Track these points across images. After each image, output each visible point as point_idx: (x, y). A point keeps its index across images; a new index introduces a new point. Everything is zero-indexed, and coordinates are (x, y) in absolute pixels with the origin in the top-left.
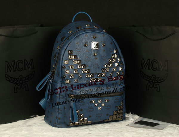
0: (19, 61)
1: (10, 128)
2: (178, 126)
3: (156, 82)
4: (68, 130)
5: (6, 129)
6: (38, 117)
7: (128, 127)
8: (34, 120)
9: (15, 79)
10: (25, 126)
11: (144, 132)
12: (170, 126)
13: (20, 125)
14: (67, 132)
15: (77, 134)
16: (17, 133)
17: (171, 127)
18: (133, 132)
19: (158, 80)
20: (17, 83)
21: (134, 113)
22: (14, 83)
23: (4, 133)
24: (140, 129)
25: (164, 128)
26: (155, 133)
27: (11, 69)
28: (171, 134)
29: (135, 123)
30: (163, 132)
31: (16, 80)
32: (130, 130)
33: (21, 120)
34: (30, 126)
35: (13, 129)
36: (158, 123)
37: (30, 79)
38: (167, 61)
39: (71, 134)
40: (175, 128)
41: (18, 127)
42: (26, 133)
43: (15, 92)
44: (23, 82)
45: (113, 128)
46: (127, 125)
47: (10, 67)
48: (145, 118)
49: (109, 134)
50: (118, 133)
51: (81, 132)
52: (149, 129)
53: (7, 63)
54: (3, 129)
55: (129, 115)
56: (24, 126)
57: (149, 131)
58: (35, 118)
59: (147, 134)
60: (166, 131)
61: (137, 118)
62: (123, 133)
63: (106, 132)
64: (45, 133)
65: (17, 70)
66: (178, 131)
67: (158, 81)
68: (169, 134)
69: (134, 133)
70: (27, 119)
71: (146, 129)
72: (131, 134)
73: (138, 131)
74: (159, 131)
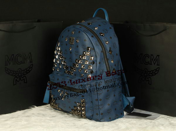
1: (10, 118)
3: (148, 75)
4: (65, 120)
5: (6, 119)
8: (32, 110)
10: (25, 116)
11: (137, 123)
12: (161, 117)
13: (19, 116)
17: (163, 118)
18: (127, 122)
20: (16, 75)
23: (5, 123)
26: (148, 124)
27: (10, 62)
28: (163, 125)
30: (155, 123)
31: (15, 73)
33: (20, 110)
34: (28, 116)
35: (13, 119)
36: (150, 114)
37: (28, 72)
38: (158, 56)
39: (68, 124)
40: (166, 119)
41: (17, 117)
42: (25, 123)
43: (14, 84)
44: (22, 74)
47: (10, 60)
53: (7, 57)
54: (4, 119)
56: (23, 117)
57: (141, 122)
58: (33, 108)
59: (140, 125)
60: (157, 121)
62: (117, 124)
65: (16, 63)
66: (169, 122)
67: (150, 74)
68: (161, 124)
69: (128, 124)
70: (26, 109)
72: (124, 125)
73: (131, 122)
74: (151, 122)
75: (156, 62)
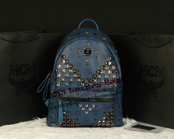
0: (22, 66)
1: (13, 129)
2: (173, 130)
3: (153, 87)
5: (9, 129)
6: (39, 119)
7: (126, 130)
8: (35, 122)
9: (18, 83)
10: (28, 127)
11: (141, 135)
12: (165, 130)
13: (22, 126)
14: (68, 133)
15: (77, 135)
16: (20, 133)
17: (167, 131)
18: (131, 134)
19: (155, 86)
20: (20, 86)
21: (131, 117)
22: (17, 86)
24: (137, 132)
25: (160, 132)
26: (152, 136)
27: (14, 73)
28: (167, 137)
29: (132, 127)
30: (159, 135)
32: (128, 133)
34: (32, 127)
35: (16, 130)
36: (154, 127)
37: (31, 83)
38: (163, 67)
40: (171, 132)
41: (21, 128)
42: (29, 133)
43: (18, 94)
44: (25, 85)
45: (111, 131)
46: (124, 129)
47: (14, 71)
48: (142, 122)
49: (107, 136)
50: (116, 136)
51: (80, 134)
52: (146, 133)
53: (11, 67)
54: (7, 130)
55: (126, 120)
56: (26, 127)
57: (145, 134)
58: (36, 120)
59: (144, 137)
60: (161, 134)
61: (134, 122)
62: (121, 135)
63: (104, 134)
64: (47, 134)
65: (19, 74)
66: (173, 135)
68: (165, 137)
69: (131, 136)
71: (143, 132)
72: (128, 137)
73: (135, 134)
74: (155, 135)
75: (161, 74)
